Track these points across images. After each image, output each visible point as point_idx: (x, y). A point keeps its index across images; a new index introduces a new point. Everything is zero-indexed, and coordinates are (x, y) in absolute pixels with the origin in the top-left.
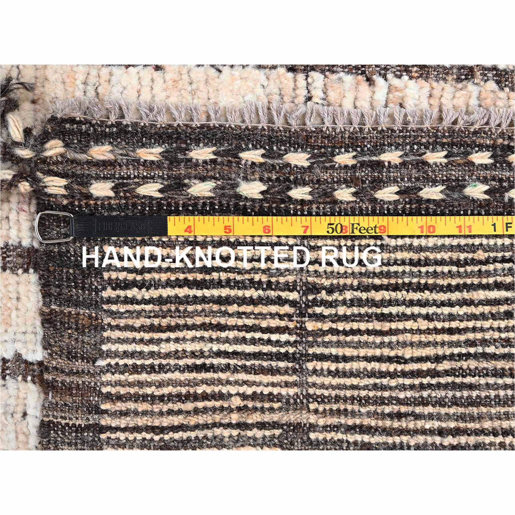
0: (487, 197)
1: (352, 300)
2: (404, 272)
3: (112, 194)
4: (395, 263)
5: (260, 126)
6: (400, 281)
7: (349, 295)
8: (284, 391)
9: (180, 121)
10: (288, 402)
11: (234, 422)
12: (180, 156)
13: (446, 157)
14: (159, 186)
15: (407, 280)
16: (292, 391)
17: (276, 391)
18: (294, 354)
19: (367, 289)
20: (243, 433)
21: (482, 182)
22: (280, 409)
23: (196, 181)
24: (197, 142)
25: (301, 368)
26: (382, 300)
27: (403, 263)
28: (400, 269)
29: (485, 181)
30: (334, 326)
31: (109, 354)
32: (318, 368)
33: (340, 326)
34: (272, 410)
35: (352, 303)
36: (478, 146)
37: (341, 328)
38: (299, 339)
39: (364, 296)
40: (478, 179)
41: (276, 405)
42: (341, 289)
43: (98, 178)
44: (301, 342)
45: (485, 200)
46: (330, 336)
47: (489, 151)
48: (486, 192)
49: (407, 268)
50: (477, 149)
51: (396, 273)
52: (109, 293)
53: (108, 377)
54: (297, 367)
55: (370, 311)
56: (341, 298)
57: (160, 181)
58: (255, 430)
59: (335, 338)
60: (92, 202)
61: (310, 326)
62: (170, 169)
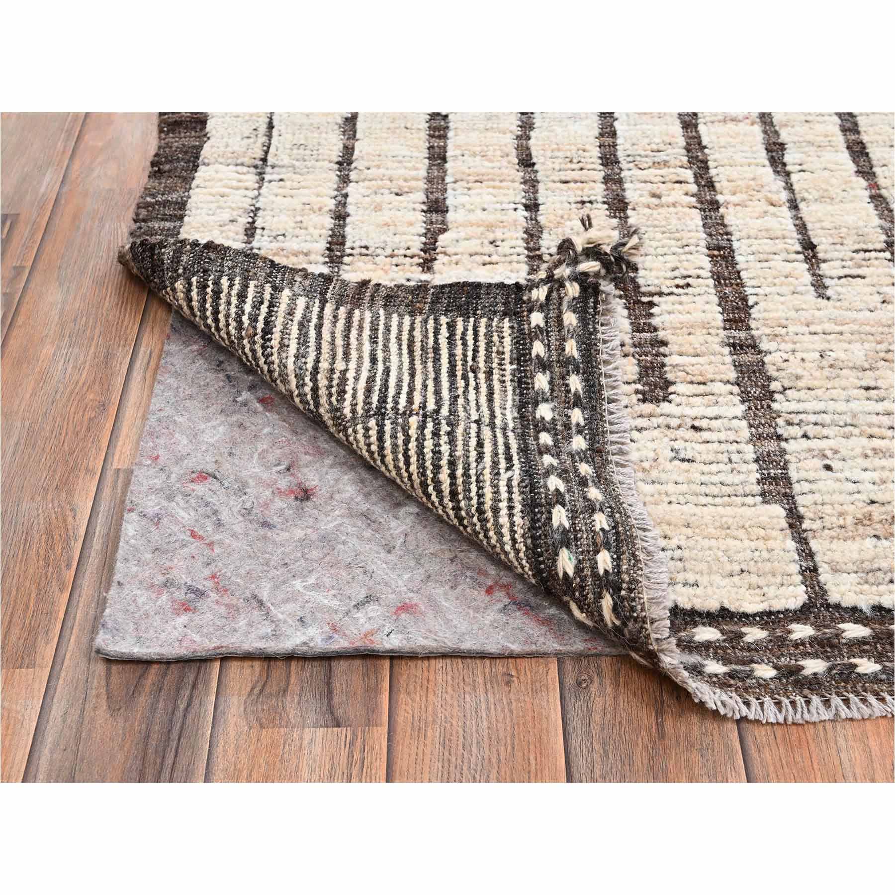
0: (561, 575)
1: (439, 452)
2: (470, 499)
3: (533, 325)
4: (480, 488)
5: (607, 425)
6: (461, 497)
7: (445, 449)
8: (347, 404)
9: (603, 369)
10: (337, 410)
11: (320, 365)
12: (571, 367)
13: (602, 530)
14: (542, 354)
15: (462, 504)
16: (347, 411)
17: (348, 397)
18: (385, 408)
19: (452, 464)
20: (308, 373)
21: (576, 567)
22: (331, 403)
23: (548, 378)
24: (586, 380)
25: (370, 416)
26: (440, 482)
27: (480, 496)
28: (473, 494)
29: (578, 570)
30: (413, 439)
31: (388, 317)
32: (371, 432)
33: (412, 445)
34: (330, 395)
35: (437, 453)
36: (619, 558)
37: (410, 446)
38: (400, 412)
39: (444, 462)
40: (579, 562)
41: (334, 399)
42: (452, 442)
43: (546, 317)
44: (397, 413)
45: (557, 574)
46: (403, 438)
47: (613, 569)
48: (565, 573)
49: (474, 502)
50: (615, 556)
51: (469, 491)
52: (444, 320)
53: (368, 315)
54: (372, 413)
55: (429, 472)
56: (442, 442)
57: (547, 355)
58: (311, 384)
59: (400, 442)
60: (525, 313)
61: (414, 421)
62: (558, 362)
